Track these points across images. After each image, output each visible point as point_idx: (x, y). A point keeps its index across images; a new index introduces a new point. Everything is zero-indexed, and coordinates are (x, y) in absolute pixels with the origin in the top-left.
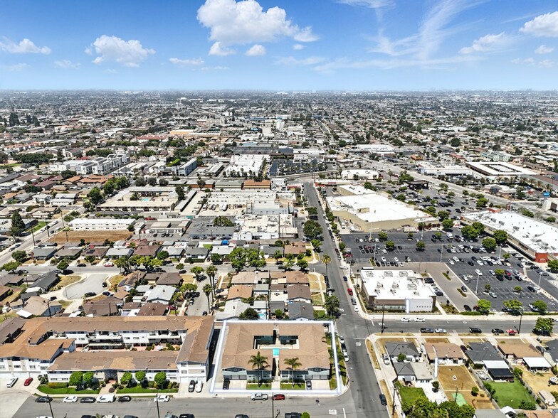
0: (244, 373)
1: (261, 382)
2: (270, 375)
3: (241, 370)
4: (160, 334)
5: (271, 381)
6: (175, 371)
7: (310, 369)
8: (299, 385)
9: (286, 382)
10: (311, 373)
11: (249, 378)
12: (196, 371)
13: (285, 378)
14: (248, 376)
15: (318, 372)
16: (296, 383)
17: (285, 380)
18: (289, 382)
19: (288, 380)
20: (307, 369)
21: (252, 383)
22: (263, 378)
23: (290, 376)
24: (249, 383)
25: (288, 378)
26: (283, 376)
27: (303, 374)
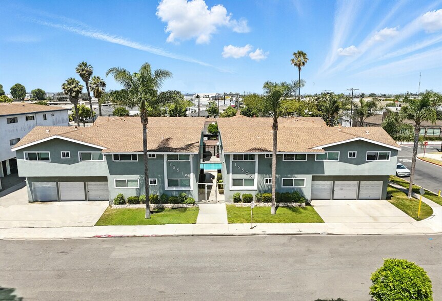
0: (99, 167)
3: (87, 154)
7: (331, 152)
9: (248, 199)
10: (332, 167)
11: (115, 191)
13: (244, 189)
14: (113, 179)
15: (357, 164)
16: (281, 205)
17: (242, 193)
18: (259, 201)
19: (254, 194)
20: (320, 148)
21: (128, 206)
22: (167, 188)
23: (259, 182)
24: (115, 207)
25: (255, 187)
26: (236, 182)
27: (307, 172)
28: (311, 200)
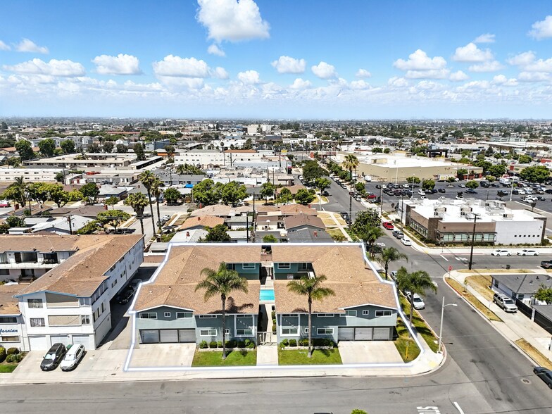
0: (190, 322)
1: (231, 345)
2: (254, 329)
3: (182, 314)
4: (18, 261)
5: (255, 343)
6: (13, 320)
7: (351, 311)
8: (323, 351)
9: (294, 344)
10: (352, 321)
11: (201, 338)
12: (68, 320)
13: (290, 336)
14: (198, 330)
15: (369, 319)
16: (316, 348)
17: (289, 339)
18: (301, 345)
19: (297, 339)
20: (343, 309)
21: (209, 349)
22: (236, 336)
23: (301, 331)
24: (200, 350)
25: (298, 335)
26: (285, 331)
27: (334, 324)
28: (339, 341)
